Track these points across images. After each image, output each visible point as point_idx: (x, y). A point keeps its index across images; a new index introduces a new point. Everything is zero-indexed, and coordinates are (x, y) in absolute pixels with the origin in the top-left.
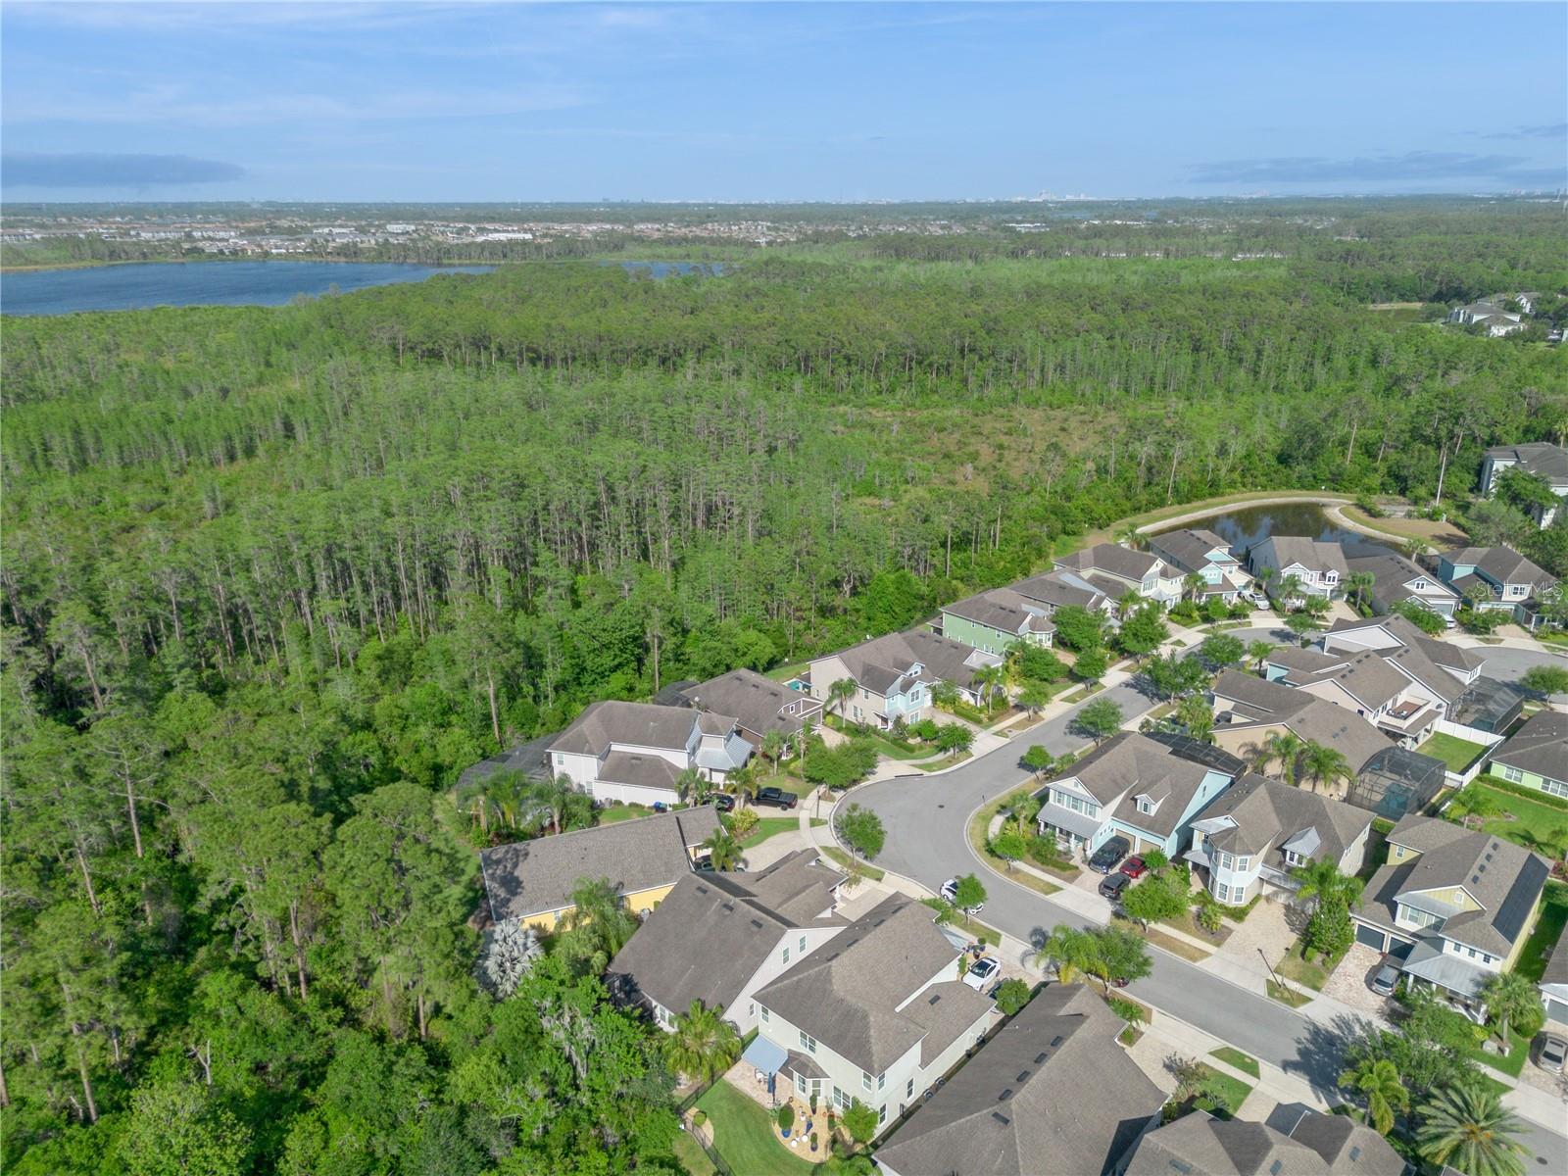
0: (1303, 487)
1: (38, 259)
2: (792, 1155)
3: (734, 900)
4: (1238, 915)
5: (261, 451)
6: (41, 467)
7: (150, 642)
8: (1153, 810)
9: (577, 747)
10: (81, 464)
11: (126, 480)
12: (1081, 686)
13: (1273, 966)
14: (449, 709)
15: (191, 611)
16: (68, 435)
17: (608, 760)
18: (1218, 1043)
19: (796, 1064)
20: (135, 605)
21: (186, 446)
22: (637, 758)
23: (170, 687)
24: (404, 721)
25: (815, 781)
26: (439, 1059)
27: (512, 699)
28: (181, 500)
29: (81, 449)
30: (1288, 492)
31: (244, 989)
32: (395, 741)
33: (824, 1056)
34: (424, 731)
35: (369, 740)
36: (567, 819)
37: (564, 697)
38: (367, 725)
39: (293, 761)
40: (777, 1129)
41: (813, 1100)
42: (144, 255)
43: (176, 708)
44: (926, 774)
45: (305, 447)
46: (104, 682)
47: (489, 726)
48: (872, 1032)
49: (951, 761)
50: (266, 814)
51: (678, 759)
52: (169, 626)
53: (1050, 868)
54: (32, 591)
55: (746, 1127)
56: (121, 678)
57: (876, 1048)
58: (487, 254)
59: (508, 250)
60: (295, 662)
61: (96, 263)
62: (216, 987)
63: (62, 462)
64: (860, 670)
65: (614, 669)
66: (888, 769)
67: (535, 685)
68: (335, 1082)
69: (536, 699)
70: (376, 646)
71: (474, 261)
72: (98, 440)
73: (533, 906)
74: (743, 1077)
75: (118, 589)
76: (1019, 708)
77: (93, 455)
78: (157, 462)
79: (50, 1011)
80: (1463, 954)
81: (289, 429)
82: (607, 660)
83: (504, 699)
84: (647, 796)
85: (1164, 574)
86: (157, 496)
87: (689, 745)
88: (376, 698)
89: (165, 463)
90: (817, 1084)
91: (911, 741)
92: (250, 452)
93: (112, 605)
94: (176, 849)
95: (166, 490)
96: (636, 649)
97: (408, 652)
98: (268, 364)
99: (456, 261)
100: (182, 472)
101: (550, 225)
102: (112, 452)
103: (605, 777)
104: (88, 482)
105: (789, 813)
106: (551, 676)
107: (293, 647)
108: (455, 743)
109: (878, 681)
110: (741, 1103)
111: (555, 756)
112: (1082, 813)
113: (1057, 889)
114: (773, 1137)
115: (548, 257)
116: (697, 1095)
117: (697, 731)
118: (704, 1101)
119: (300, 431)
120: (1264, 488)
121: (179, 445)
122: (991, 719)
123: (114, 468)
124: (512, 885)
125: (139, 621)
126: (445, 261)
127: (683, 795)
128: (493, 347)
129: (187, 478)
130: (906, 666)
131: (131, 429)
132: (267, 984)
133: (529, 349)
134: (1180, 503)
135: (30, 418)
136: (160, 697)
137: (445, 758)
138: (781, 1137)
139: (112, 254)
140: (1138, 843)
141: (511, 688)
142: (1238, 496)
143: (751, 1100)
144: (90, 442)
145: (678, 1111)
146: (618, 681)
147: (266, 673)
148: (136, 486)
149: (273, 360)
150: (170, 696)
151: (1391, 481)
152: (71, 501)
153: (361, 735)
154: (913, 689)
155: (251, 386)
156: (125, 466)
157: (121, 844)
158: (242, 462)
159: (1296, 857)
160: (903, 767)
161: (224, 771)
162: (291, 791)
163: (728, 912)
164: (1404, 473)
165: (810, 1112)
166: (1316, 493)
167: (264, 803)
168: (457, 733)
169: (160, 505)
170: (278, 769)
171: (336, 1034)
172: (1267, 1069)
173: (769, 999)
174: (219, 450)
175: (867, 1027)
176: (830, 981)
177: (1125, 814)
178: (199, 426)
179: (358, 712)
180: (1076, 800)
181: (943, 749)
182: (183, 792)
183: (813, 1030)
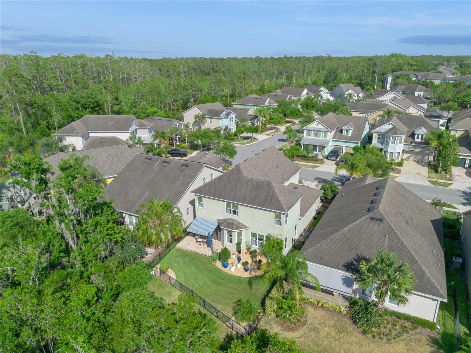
2: (233, 276)
4: (400, 164)
8: (350, 133)
12: (290, 124)
13: (428, 177)
17: (88, 140)
19: (225, 224)
33: (243, 214)
40: (219, 264)
41: (239, 244)
44: (242, 145)
48: (276, 190)
49: (250, 142)
53: (310, 161)
55: (197, 268)
57: (281, 198)
64: (206, 111)
74: (188, 244)
76: (271, 129)
85: (308, 94)
90: (240, 234)
109: (216, 114)
112: (320, 137)
114: (217, 269)
116: (160, 257)
118: (165, 260)
122: (261, 132)
138: (222, 268)
140: (344, 148)
143: (196, 253)
154: (230, 116)
159: (420, 136)
163: (166, 164)
165: (237, 253)
172: (457, 206)
173: (203, 191)
175: (272, 188)
176: (241, 173)
177: (338, 137)
180: (317, 132)
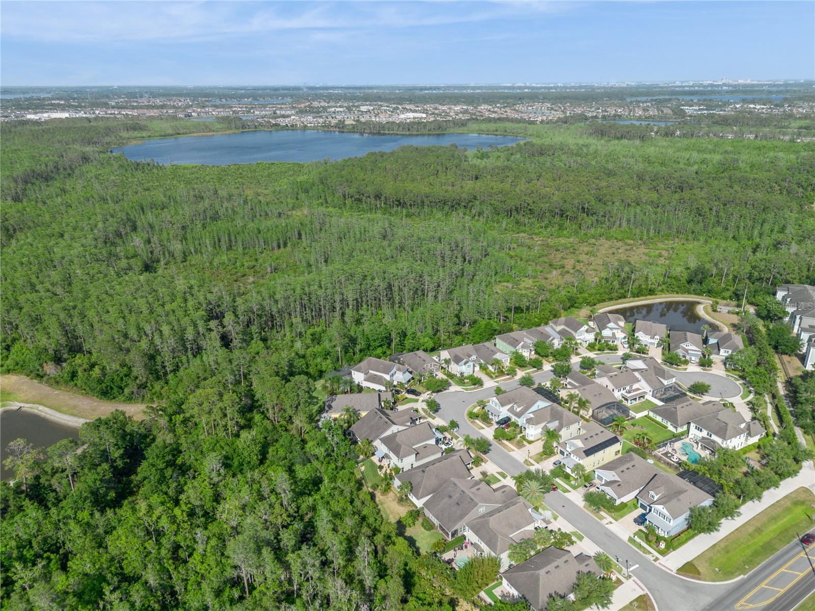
0: (696, 294)
1: (214, 129)
3: (382, 416)
4: (530, 442)
5: (289, 245)
6: (217, 248)
7: (249, 323)
8: (518, 410)
9: (359, 370)
10: (230, 248)
11: (244, 254)
12: (535, 369)
13: (531, 456)
14: (328, 353)
15: (260, 316)
16: (226, 236)
17: (368, 375)
18: (500, 470)
19: (386, 456)
20: (245, 313)
21: (264, 242)
22: (376, 375)
23: (253, 339)
24: (315, 356)
25: (428, 389)
26: (304, 442)
27: (346, 353)
28: (261, 265)
29: (230, 241)
30: (689, 296)
31: (263, 419)
32: (311, 362)
33: (391, 455)
34: (319, 360)
35: (303, 361)
36: (352, 391)
37: (362, 354)
38: (304, 357)
39: (279, 366)
40: (379, 470)
41: (388, 465)
42: (256, 127)
43: (254, 345)
44: (465, 391)
45: (304, 244)
46: (236, 336)
47: (338, 360)
49: (475, 389)
50: (271, 379)
51: (387, 377)
52: (254, 320)
53: (485, 423)
54: (219, 306)
55: (372, 468)
56: (241, 336)
57: (401, 453)
58: (401, 128)
59: (410, 127)
60: (288, 334)
61: (236, 131)
62: (257, 417)
63: (224, 247)
64: (453, 356)
65: (378, 347)
66: (454, 388)
67: (353, 350)
68: (281, 441)
69: (354, 354)
70: (311, 331)
71: (395, 132)
72: (236, 238)
73: (335, 412)
74: (374, 458)
75: (241, 309)
76: (508, 374)
77: (234, 244)
78: (254, 247)
79: (225, 415)
80: (574, 458)
81: (300, 235)
82: (377, 344)
83: (343, 353)
84: (377, 387)
85: (587, 331)
86: (253, 263)
87: (391, 373)
88: (308, 347)
89: (257, 249)
90: (389, 461)
91: (466, 381)
92: (285, 245)
93: (239, 312)
94: (251, 385)
95: (256, 260)
96: (388, 340)
97: (320, 334)
98: (297, 199)
99: (387, 132)
100: (262, 253)
101: (437, 105)
102: (240, 243)
103: (365, 380)
104: (232, 255)
105: (417, 397)
106: (358, 347)
107: (287, 329)
108: (327, 364)
109: (457, 360)
110: (373, 463)
111: (353, 372)
112: (497, 408)
113: (483, 428)
114: (377, 472)
115: (429, 130)
116: (363, 460)
117: (395, 370)
118: (364, 462)
119: (303, 236)
120: (677, 293)
121: (262, 242)
122: (496, 377)
123: (240, 249)
124: (330, 407)
125: (247, 318)
126: (382, 132)
127: (386, 388)
128: (383, 198)
129: (263, 255)
130: (470, 356)
131: (247, 235)
132: (268, 419)
133: (397, 201)
134: (634, 297)
135: (215, 229)
136: (250, 341)
137: (324, 369)
138: (379, 472)
139: (244, 127)
140: (512, 419)
141: (346, 350)
142: (663, 296)
144: (233, 239)
145: (357, 463)
146: (379, 351)
147: (279, 336)
148: (247, 258)
149: (299, 197)
150: (253, 341)
151: (733, 295)
152: (226, 262)
153: (301, 359)
154: (468, 364)
155: (290, 210)
156: (244, 248)
157: (238, 382)
158: (282, 249)
160: (459, 388)
161: (263, 366)
162: (277, 374)
163: (380, 419)
164: (738, 293)
165: (387, 467)
166: (701, 297)
167: (271, 376)
168: (329, 361)
169: (254, 266)
170: (275, 368)
171: (283, 433)
172: (509, 478)
173: (383, 440)
174: (275, 244)
177: (511, 410)
178: (269, 234)
179: (301, 352)
180: (496, 404)
181: (475, 384)
182: (254, 371)
183: (391, 449)
